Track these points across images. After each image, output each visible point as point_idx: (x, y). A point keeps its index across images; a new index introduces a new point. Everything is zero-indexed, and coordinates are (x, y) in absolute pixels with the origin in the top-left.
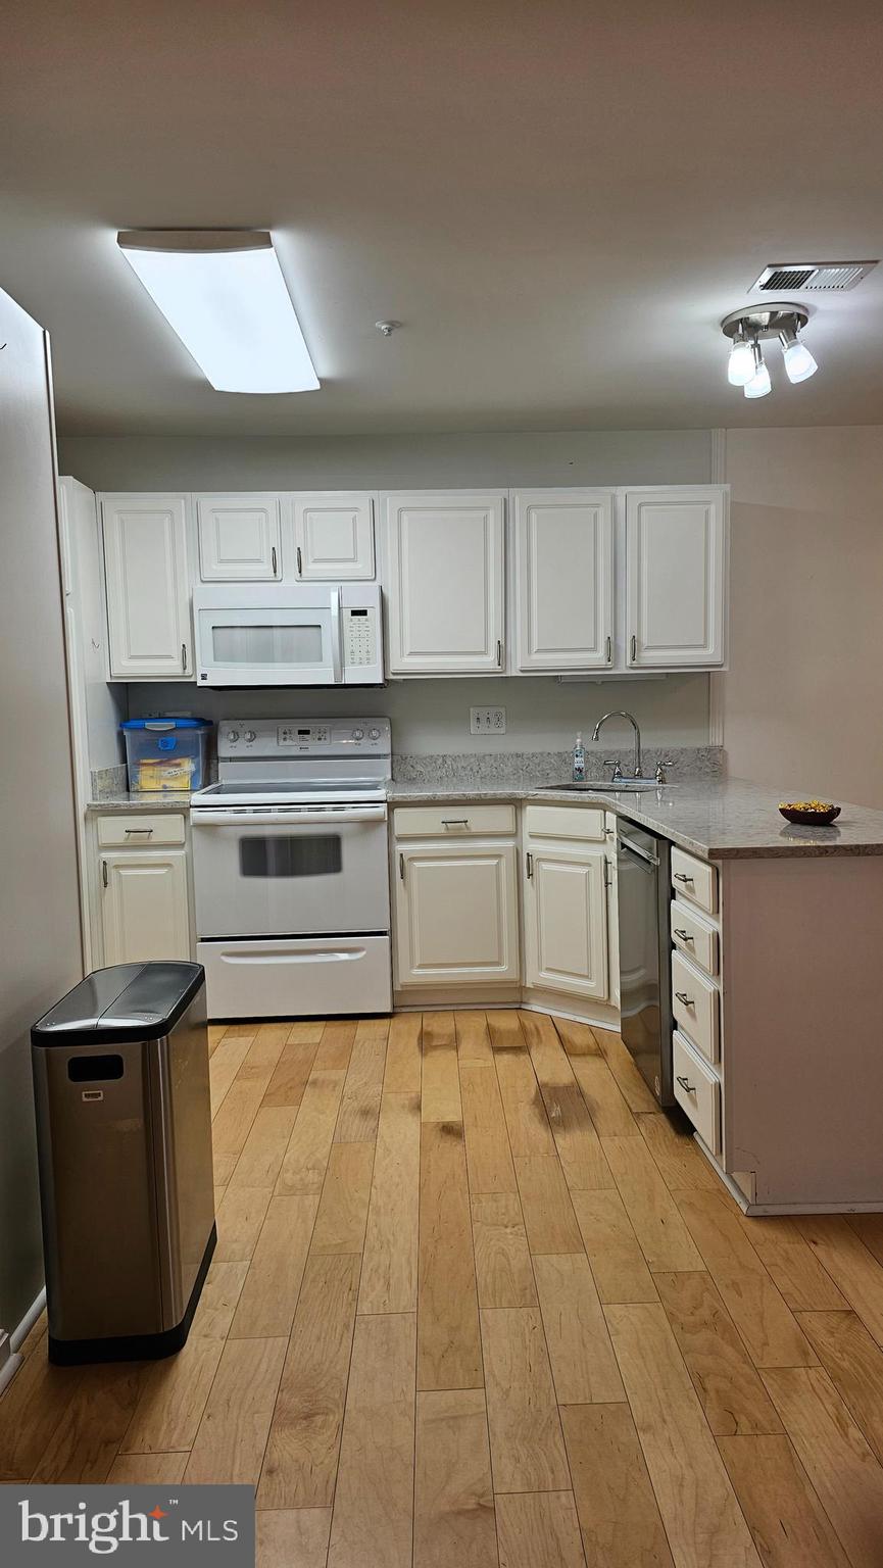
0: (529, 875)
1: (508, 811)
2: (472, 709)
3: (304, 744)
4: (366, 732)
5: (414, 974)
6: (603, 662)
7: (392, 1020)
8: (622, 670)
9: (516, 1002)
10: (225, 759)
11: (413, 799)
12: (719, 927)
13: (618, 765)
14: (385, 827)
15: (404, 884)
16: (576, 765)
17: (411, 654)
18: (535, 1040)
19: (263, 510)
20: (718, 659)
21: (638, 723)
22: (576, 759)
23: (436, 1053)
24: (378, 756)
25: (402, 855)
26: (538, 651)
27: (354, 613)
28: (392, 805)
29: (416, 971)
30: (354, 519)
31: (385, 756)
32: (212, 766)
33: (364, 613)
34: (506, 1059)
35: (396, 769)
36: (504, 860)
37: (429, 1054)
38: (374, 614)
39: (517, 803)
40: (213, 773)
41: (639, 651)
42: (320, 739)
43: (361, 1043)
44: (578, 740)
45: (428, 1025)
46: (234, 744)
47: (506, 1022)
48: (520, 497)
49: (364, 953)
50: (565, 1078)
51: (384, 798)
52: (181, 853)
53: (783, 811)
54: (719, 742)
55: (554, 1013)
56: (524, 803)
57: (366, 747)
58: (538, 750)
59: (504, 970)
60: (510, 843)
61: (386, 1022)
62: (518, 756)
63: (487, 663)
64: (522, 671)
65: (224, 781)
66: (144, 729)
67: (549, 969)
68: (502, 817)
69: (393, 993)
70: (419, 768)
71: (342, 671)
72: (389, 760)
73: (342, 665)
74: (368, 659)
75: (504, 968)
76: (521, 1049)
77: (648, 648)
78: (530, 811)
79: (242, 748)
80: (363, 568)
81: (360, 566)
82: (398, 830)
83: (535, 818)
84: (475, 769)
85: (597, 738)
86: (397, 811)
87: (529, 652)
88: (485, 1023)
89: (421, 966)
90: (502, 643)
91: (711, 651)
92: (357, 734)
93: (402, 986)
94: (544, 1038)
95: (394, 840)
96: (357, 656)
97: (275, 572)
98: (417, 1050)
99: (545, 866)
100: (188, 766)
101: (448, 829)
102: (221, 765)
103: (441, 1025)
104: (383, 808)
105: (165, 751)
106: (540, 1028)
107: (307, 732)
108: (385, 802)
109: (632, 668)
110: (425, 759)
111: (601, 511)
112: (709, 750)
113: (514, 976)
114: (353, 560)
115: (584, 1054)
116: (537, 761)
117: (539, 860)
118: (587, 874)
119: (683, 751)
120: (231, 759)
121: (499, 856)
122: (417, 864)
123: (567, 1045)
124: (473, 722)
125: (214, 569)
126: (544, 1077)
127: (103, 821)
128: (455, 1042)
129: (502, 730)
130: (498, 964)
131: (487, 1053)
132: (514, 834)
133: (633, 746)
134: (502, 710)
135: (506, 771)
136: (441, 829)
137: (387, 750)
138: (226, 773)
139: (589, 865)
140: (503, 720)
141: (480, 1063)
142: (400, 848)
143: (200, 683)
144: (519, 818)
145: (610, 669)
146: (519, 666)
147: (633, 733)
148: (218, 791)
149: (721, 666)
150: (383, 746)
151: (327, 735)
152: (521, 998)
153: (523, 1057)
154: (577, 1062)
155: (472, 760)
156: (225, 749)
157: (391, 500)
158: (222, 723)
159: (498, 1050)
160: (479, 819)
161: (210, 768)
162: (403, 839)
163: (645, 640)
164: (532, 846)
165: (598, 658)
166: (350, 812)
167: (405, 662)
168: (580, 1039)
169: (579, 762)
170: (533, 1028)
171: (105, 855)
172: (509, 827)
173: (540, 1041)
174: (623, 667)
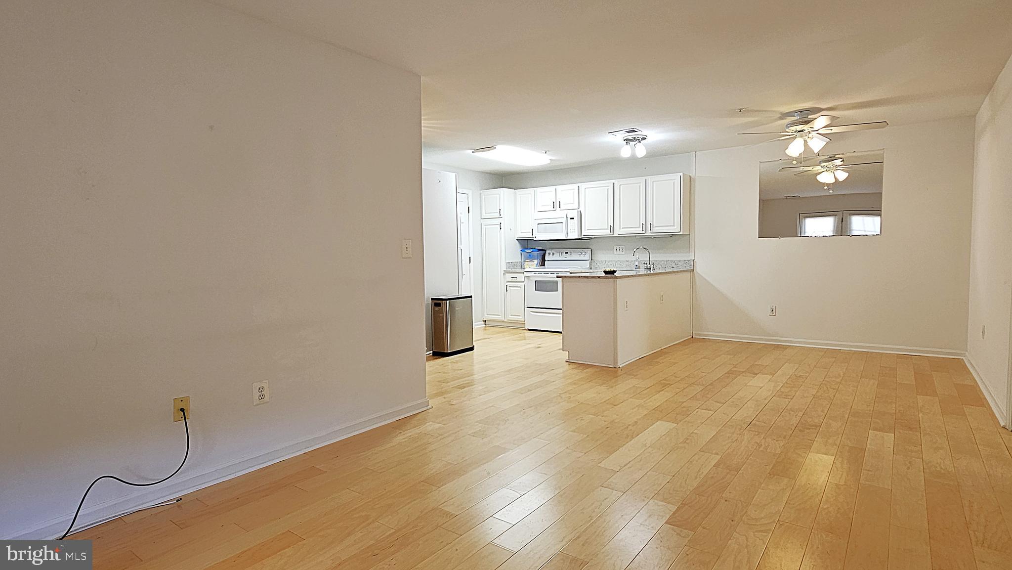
2: (615, 246)
3: (566, 256)
4: (583, 253)
17: (589, 229)
19: (552, 191)
20: (678, 230)
24: (586, 260)
26: (623, 228)
27: (571, 219)
30: (574, 192)
32: (543, 261)
33: (573, 218)
35: (592, 265)
38: (578, 219)
40: (543, 263)
41: (652, 228)
42: (571, 255)
46: (549, 256)
48: (618, 182)
52: (523, 284)
54: (693, 258)
57: (582, 258)
62: (627, 261)
63: (608, 232)
64: (619, 234)
66: (525, 251)
70: (598, 264)
71: (567, 235)
72: (589, 262)
73: (567, 233)
74: (574, 231)
79: (551, 257)
81: (575, 205)
84: (614, 265)
87: (620, 229)
90: (612, 226)
91: (676, 227)
92: (580, 254)
96: (572, 231)
97: (554, 208)
100: (536, 262)
102: (546, 261)
105: (531, 258)
107: (567, 253)
109: (651, 233)
110: (600, 261)
112: (689, 260)
114: (573, 203)
116: (633, 263)
119: (679, 261)
120: (548, 260)
124: (615, 250)
127: (507, 274)
129: (624, 253)
133: (648, 259)
134: (624, 247)
135: (623, 266)
137: (589, 259)
138: (547, 263)
140: (624, 250)
143: (535, 239)
147: (648, 254)
150: (587, 257)
155: (614, 262)
156: (547, 257)
158: (546, 249)
163: (654, 224)
165: (640, 230)
171: (508, 284)
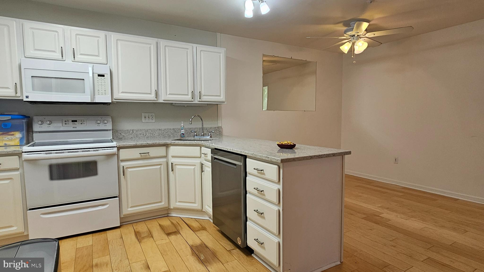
0: (172, 170)
1: (164, 148)
2: (142, 114)
3: (74, 126)
4: (102, 121)
5: (128, 210)
6: (191, 99)
7: (120, 229)
8: (196, 102)
9: (166, 214)
10: (37, 132)
11: (127, 146)
12: (280, 187)
13: (196, 132)
14: (116, 156)
15: (124, 178)
16: (182, 132)
17: (122, 92)
18: (180, 228)
19: (56, 32)
20: (224, 100)
21: (203, 119)
22: (182, 130)
23: (145, 240)
24: (107, 130)
25: (123, 167)
26: (169, 94)
27: (99, 75)
28: (119, 148)
29: (129, 209)
30: (98, 41)
31: (110, 130)
32: (30, 135)
33: (103, 76)
34: (173, 237)
35: (114, 135)
36: (162, 166)
37: (142, 241)
38: (108, 77)
39: (167, 146)
40: (30, 138)
41: (202, 96)
42: (82, 124)
43: (111, 242)
44: (182, 124)
45: (136, 229)
46: (41, 126)
47: (165, 222)
48: (163, 43)
49: (108, 205)
50: (198, 242)
51: (116, 146)
52: (17, 173)
53: (278, 145)
54: (220, 125)
55: (181, 216)
56: (169, 145)
57: (102, 127)
58: (166, 127)
59: (163, 204)
60: (164, 160)
61: (118, 230)
62: (160, 130)
63: (151, 97)
64: (164, 101)
65: (36, 141)
67: (179, 202)
68: (161, 151)
69: (121, 218)
71: (94, 98)
72: (111, 132)
73: (94, 95)
74: (105, 93)
75: (163, 203)
76: (177, 232)
77: (204, 95)
78: (172, 148)
79: (45, 127)
80: (102, 59)
81: (101, 58)
82: (121, 158)
83: (173, 150)
84: (145, 134)
85: (191, 124)
86: (121, 150)
87: (166, 95)
88: (158, 224)
89: (131, 207)
90: (157, 91)
91: (222, 97)
92: (99, 122)
93: (124, 215)
94: (182, 227)
95: (120, 161)
96: (100, 92)
97: (62, 57)
98: (136, 240)
99: (178, 167)
100: (18, 135)
101: (141, 156)
102: (34, 134)
103: (142, 227)
104: (115, 150)
105: (5, 129)
106: (179, 223)
107: (76, 121)
108: (116, 147)
109: (199, 101)
110: (125, 131)
111: (188, 50)
112: (218, 127)
113: (167, 205)
114: (98, 56)
115: (199, 230)
116: (166, 131)
117: (175, 165)
118: (194, 169)
120: (40, 132)
121: (161, 164)
122: (129, 170)
123: (191, 228)
124: (143, 118)
125: (30, 52)
126: (191, 243)
128: (150, 235)
129: (154, 121)
130: (161, 202)
131: (165, 237)
132: (166, 157)
133: (201, 126)
134: (154, 114)
135: (156, 135)
136: (139, 156)
137: (111, 128)
138: (37, 137)
139: (195, 165)
140: (154, 118)
141: (164, 242)
142: (122, 164)
143: (25, 99)
144: (167, 151)
145: (193, 101)
146: (163, 99)
147: (201, 123)
148: (33, 145)
149: (224, 102)
150: (109, 126)
151: (85, 122)
152: (168, 212)
153: (179, 236)
154: (199, 233)
155: (143, 131)
156: (36, 127)
157: (114, 36)
158: (35, 118)
159: (168, 234)
160: (153, 152)
161: (29, 136)
162: (123, 161)
163: (203, 93)
164: (172, 160)
165: (189, 98)
166: (101, 152)
167: (120, 95)
168: (195, 225)
169: (183, 131)
170: (176, 222)
172: (164, 154)
173: (182, 228)
174: (196, 101)
